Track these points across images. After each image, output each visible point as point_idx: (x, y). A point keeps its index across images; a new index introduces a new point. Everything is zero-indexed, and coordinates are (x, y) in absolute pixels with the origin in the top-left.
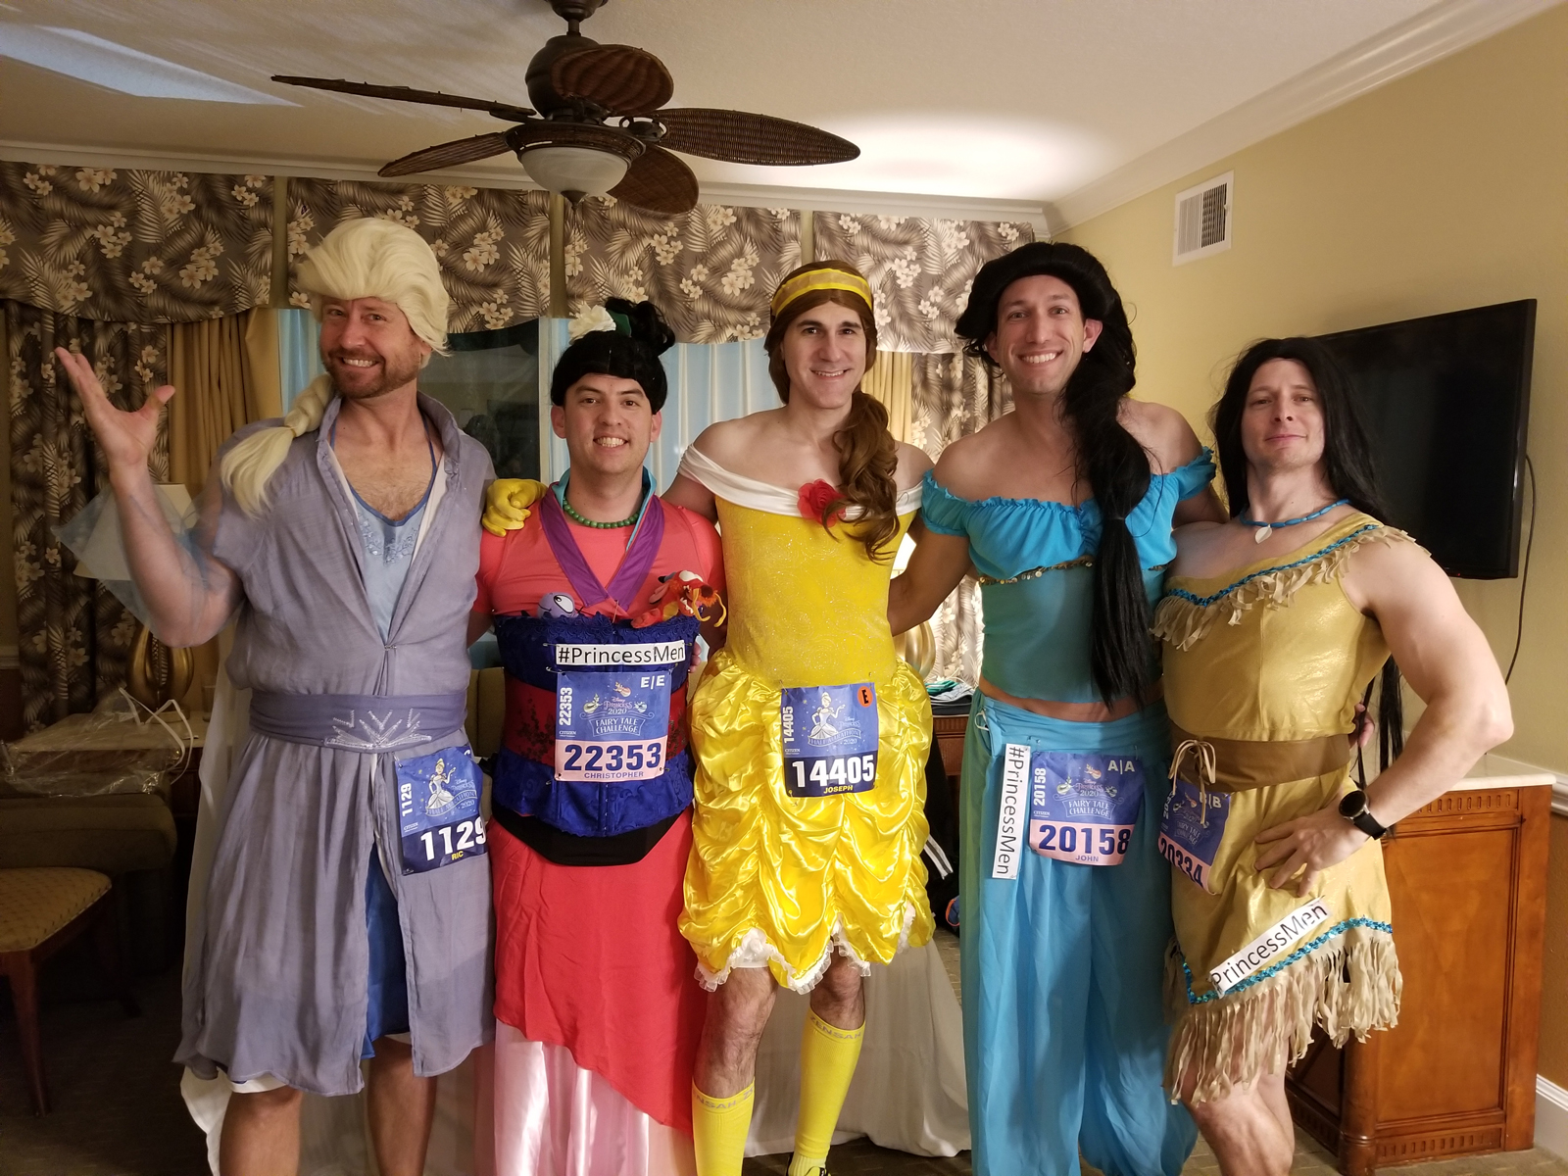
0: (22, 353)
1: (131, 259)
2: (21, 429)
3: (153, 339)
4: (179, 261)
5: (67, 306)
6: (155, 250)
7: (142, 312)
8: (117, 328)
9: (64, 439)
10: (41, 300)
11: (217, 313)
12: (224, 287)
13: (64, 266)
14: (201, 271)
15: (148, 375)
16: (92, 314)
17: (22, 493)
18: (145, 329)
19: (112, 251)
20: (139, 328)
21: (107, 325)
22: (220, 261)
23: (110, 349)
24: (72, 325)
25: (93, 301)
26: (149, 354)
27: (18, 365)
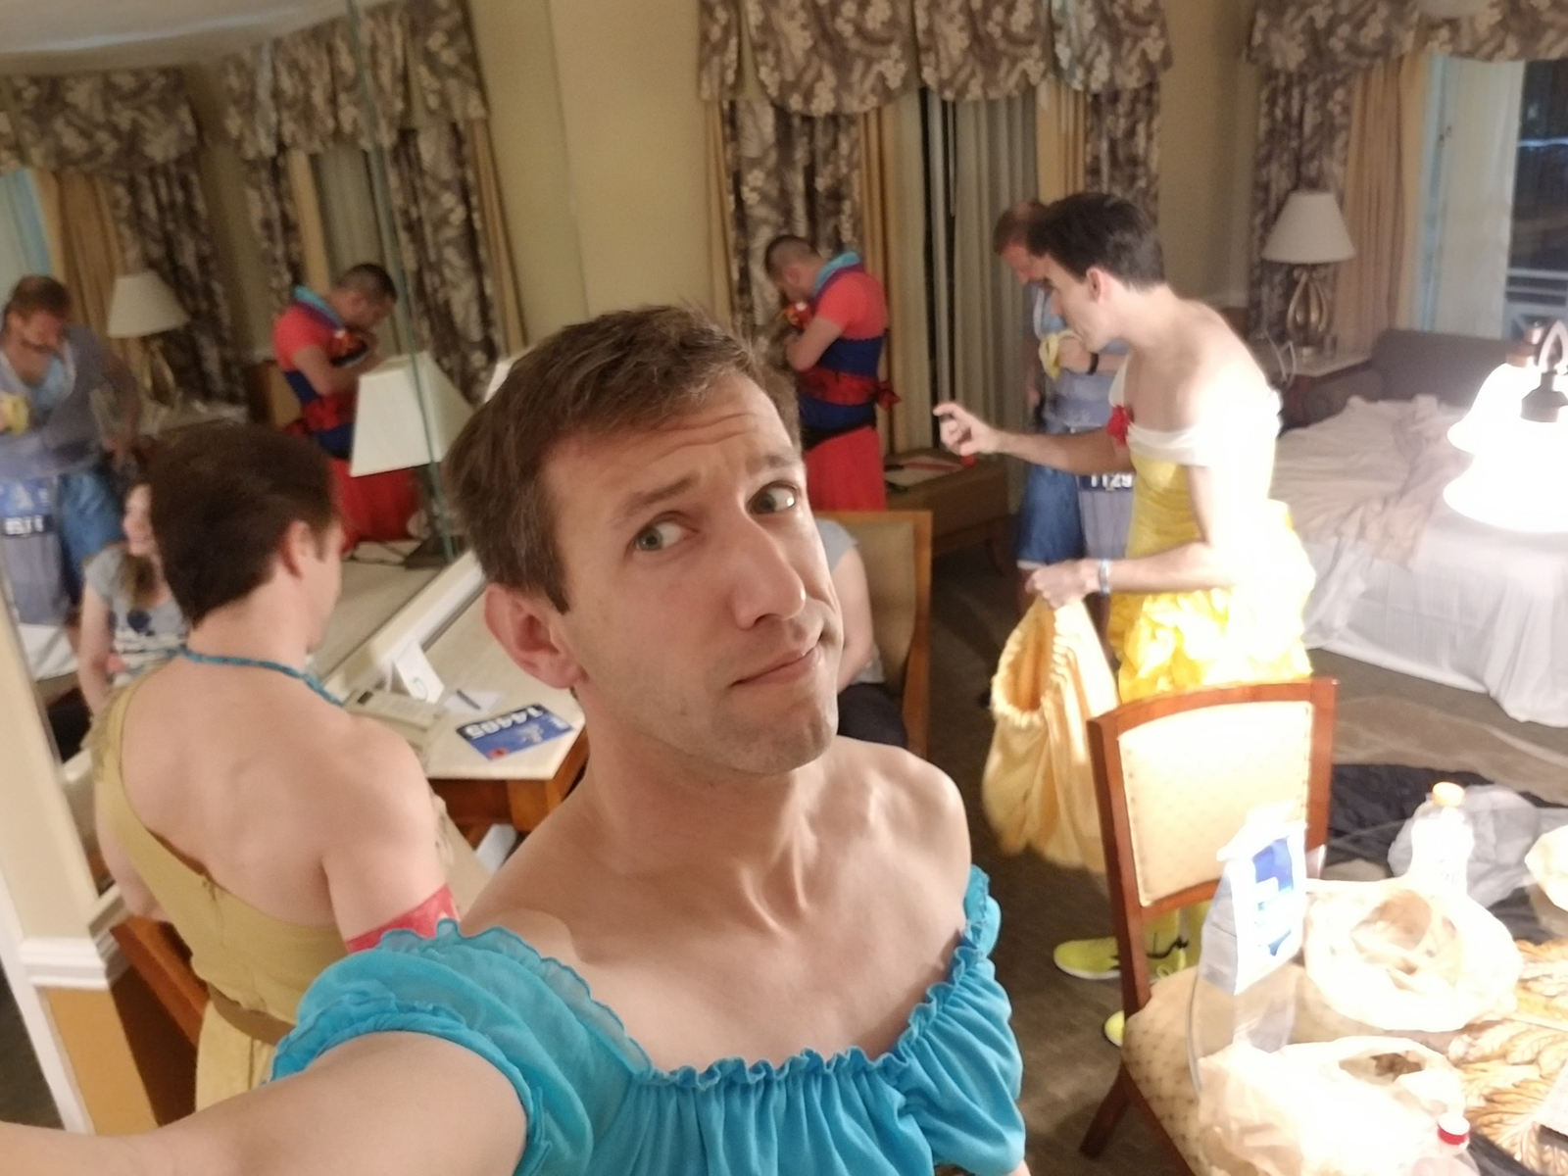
0: (1267, 101)
1: (1330, 30)
2: (1263, 151)
3: (1343, 82)
4: (1360, 25)
5: (1292, 66)
6: (1347, 18)
7: (1335, 66)
8: (1321, 77)
9: (1285, 158)
10: (1278, 63)
11: (1379, 62)
12: (1387, 42)
13: (1292, 37)
14: (1374, 30)
15: (1337, 109)
16: (1306, 69)
17: (1261, 195)
18: (1339, 76)
19: (1321, 23)
20: (1334, 78)
21: (1316, 76)
22: (1387, 23)
23: (1317, 92)
24: (1295, 78)
25: (1306, 61)
26: (1339, 94)
27: (1264, 108)
